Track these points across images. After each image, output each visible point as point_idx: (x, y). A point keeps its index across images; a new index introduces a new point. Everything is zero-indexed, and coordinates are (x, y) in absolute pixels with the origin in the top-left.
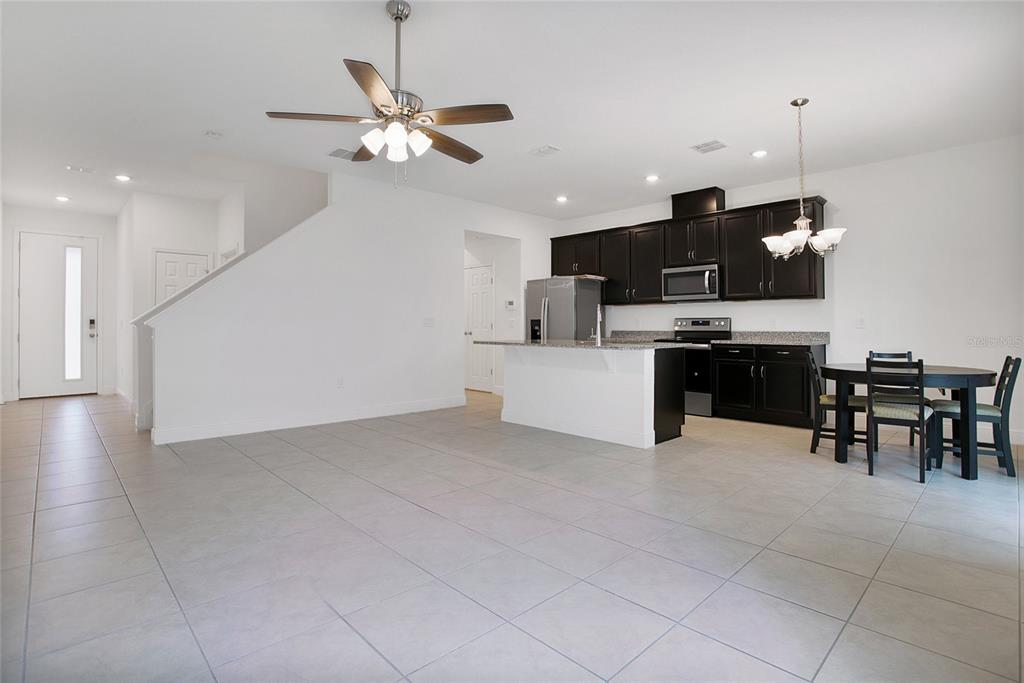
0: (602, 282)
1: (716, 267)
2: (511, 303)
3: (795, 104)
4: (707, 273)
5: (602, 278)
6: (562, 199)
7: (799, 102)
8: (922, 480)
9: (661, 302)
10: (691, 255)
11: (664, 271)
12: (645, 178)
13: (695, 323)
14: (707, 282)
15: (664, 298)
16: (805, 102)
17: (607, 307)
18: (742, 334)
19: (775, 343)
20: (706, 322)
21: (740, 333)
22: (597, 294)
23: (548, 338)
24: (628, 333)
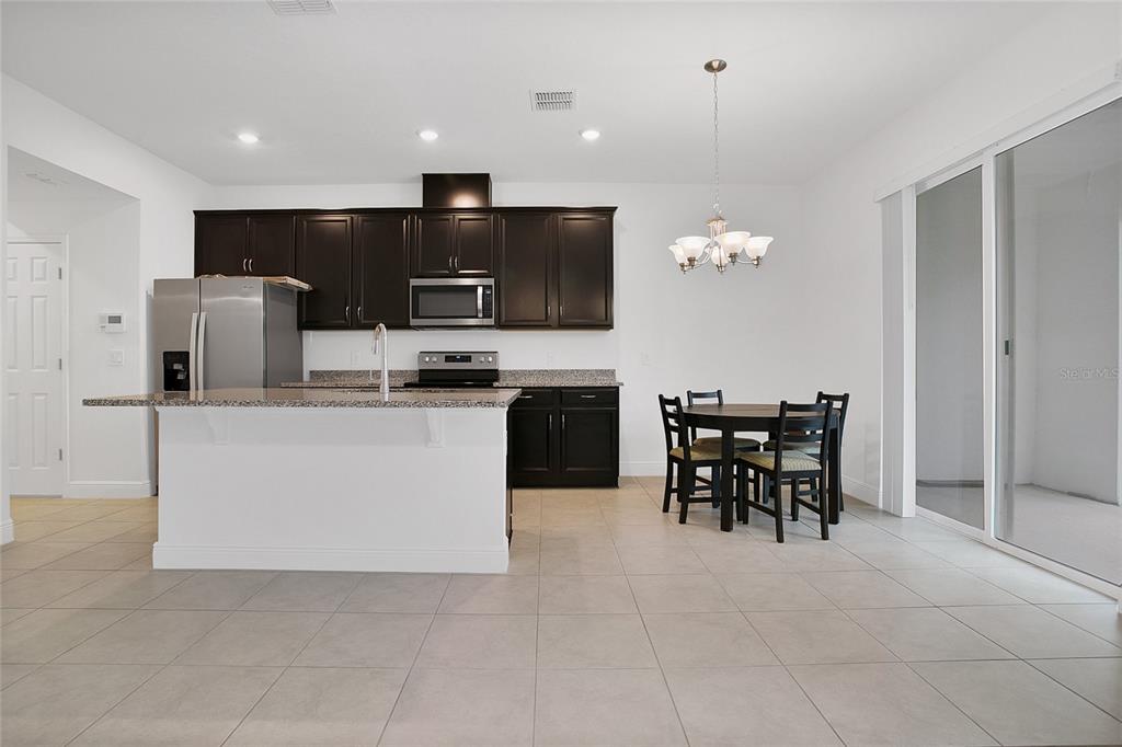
0: (301, 293)
1: (491, 282)
2: (116, 320)
3: (709, 67)
4: (480, 290)
5: (305, 286)
6: (248, 139)
7: (715, 65)
8: (825, 536)
9: (407, 327)
10: (453, 261)
11: (414, 282)
12: (417, 133)
13: (450, 358)
14: (480, 302)
15: (413, 322)
16: (722, 66)
17: (304, 332)
18: (513, 373)
19: (579, 384)
20: (466, 358)
21: (510, 372)
22: (289, 312)
23: (205, 388)
24: (339, 374)
